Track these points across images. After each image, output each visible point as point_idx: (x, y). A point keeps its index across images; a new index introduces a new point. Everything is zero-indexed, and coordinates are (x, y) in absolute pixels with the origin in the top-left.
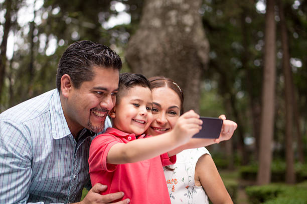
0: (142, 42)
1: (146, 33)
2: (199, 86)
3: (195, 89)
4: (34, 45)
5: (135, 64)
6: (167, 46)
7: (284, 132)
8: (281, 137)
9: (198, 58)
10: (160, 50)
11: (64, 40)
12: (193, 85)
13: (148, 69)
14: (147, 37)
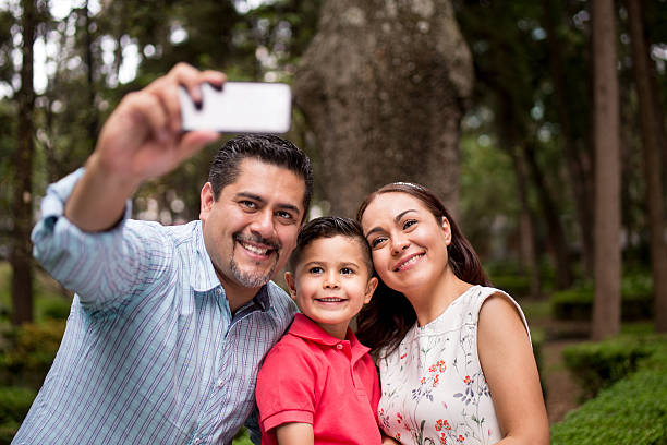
0: (327, 59)
1: (334, 40)
2: (456, 146)
3: (449, 154)
4: (91, 59)
5: (318, 109)
6: (383, 66)
7: (645, 207)
8: (640, 219)
9: (451, 86)
10: (367, 76)
11: (155, 45)
12: (443, 145)
13: (346, 119)
14: (338, 49)
